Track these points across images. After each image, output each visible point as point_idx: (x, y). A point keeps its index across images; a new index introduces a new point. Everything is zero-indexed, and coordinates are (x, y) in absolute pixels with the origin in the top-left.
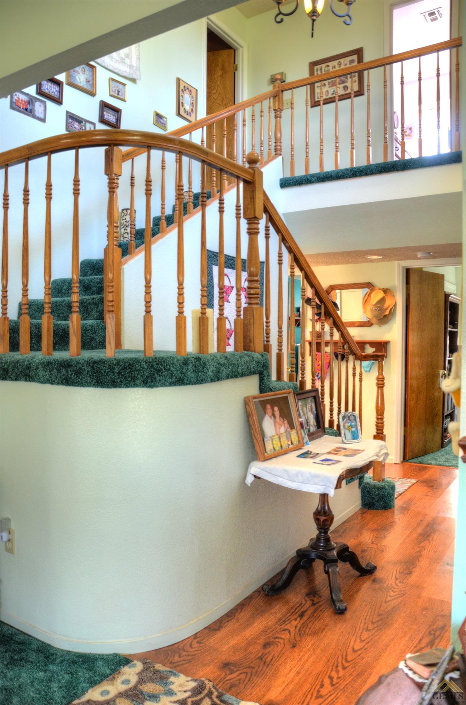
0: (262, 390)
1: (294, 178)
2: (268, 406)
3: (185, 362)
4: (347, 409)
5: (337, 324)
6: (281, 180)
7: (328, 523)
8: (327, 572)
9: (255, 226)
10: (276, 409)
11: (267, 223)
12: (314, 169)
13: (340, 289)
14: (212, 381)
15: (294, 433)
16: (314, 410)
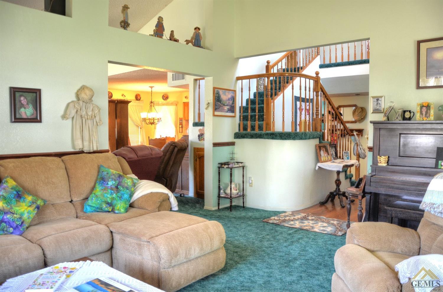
0: (320, 143)
1: (325, 64)
2: (322, 148)
3: (302, 134)
4: (345, 150)
5: (342, 122)
6: (320, 65)
7: (339, 184)
8: (339, 198)
9: (318, 94)
10: (324, 149)
11: (321, 92)
12: (333, 61)
13: (343, 107)
14: (308, 139)
15: (329, 157)
16: (335, 150)
